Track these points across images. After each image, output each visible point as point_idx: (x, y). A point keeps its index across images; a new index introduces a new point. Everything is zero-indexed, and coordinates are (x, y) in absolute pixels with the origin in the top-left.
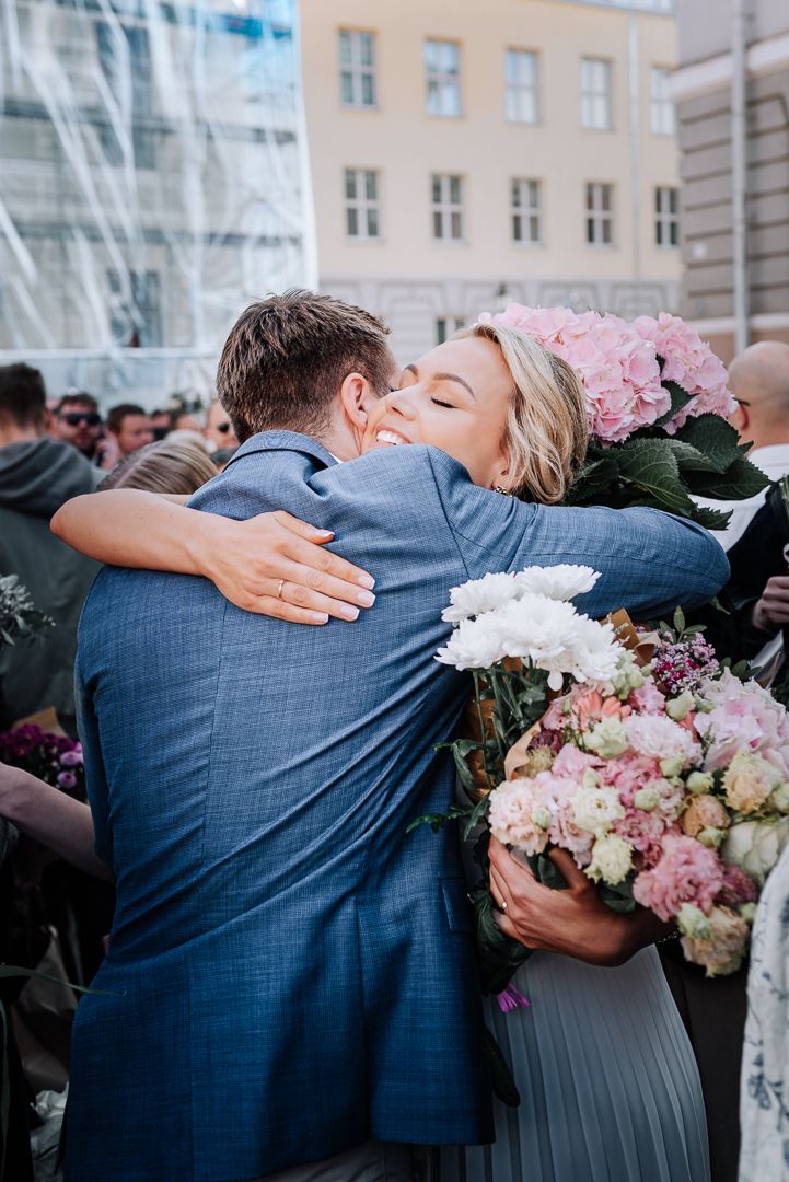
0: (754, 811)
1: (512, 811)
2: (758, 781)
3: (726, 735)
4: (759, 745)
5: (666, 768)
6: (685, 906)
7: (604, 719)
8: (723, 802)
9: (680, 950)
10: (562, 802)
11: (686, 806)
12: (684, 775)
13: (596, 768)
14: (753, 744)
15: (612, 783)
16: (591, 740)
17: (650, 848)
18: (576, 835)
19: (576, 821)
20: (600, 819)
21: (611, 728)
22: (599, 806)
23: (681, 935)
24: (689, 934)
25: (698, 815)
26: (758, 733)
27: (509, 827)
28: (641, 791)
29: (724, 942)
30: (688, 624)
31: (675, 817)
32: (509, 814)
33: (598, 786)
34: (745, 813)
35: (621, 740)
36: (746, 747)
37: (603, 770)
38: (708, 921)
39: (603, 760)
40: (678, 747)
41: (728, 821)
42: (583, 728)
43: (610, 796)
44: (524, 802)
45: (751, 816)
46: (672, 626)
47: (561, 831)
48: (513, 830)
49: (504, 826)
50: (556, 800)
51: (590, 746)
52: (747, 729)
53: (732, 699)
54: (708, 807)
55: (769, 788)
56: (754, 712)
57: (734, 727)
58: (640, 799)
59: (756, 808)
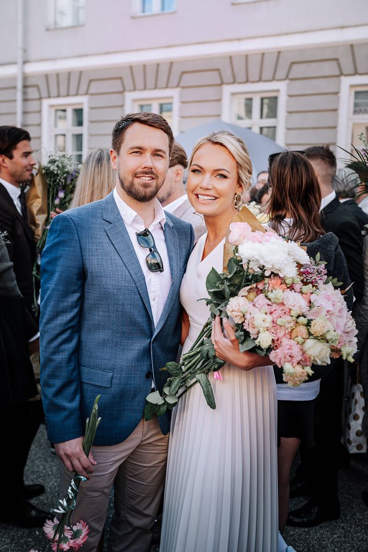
0: (318, 336)
1: (236, 306)
2: (323, 327)
3: (319, 305)
4: (330, 313)
5: (293, 313)
6: (286, 363)
7: (277, 290)
8: (308, 330)
9: (282, 377)
10: (252, 315)
11: (294, 327)
12: (298, 317)
13: (268, 305)
14: (328, 312)
15: (271, 313)
16: (270, 295)
17: (278, 340)
18: (254, 328)
19: (254, 323)
20: (263, 325)
21: (278, 293)
22: (264, 321)
23: (283, 373)
24: (286, 373)
25: (297, 332)
26: (331, 309)
27: (232, 311)
28: (280, 319)
29: (298, 378)
30: (321, 260)
31: (290, 331)
32: (234, 307)
33: (266, 314)
34: (315, 335)
35: (281, 299)
36: (324, 313)
37: (270, 307)
38: (294, 369)
39: (272, 303)
40: (300, 307)
41: (307, 337)
42: (269, 289)
43: (269, 318)
44: (241, 304)
45: (316, 338)
46: (315, 260)
47: (249, 325)
48: (233, 312)
49: (231, 310)
50: (250, 314)
51: (270, 297)
52: (328, 306)
53: (328, 294)
54: (303, 330)
55: (326, 331)
56: (333, 301)
57: (323, 304)
58: (279, 321)
59: (319, 335)
